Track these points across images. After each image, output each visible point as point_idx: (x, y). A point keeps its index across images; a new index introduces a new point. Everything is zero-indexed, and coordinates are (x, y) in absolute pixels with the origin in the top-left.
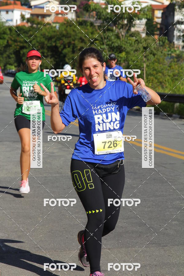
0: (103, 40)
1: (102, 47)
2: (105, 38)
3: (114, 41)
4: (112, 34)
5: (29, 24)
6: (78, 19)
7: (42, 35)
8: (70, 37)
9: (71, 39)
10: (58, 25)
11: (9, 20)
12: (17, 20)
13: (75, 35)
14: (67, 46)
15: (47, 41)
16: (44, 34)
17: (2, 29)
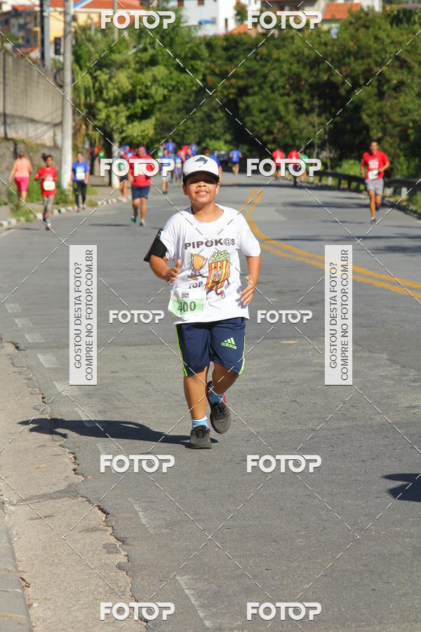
6: (388, 8)
7: (293, 55)
8: (369, 55)
9: (371, 61)
10: (335, 28)
11: (207, 22)
12: (226, 20)
13: (381, 50)
14: (362, 82)
15: (308, 68)
16: (299, 53)
17: (189, 45)
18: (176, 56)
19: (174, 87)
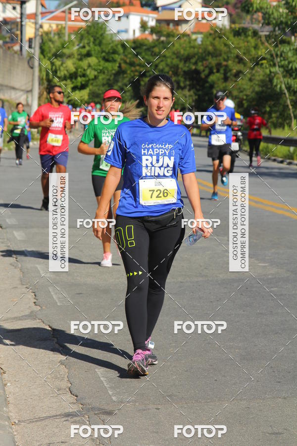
0: (274, 58)
1: (273, 70)
2: (277, 55)
3: (293, 59)
4: (288, 49)
5: (155, 37)
6: (233, 26)
7: (174, 53)
8: (220, 55)
9: (221, 58)
10: (199, 38)
11: (122, 31)
12: (134, 31)
13: (228, 52)
14: (215, 71)
15: (183, 62)
16: (178, 53)
17: (111, 45)
18: (103, 52)
19: (101, 70)
